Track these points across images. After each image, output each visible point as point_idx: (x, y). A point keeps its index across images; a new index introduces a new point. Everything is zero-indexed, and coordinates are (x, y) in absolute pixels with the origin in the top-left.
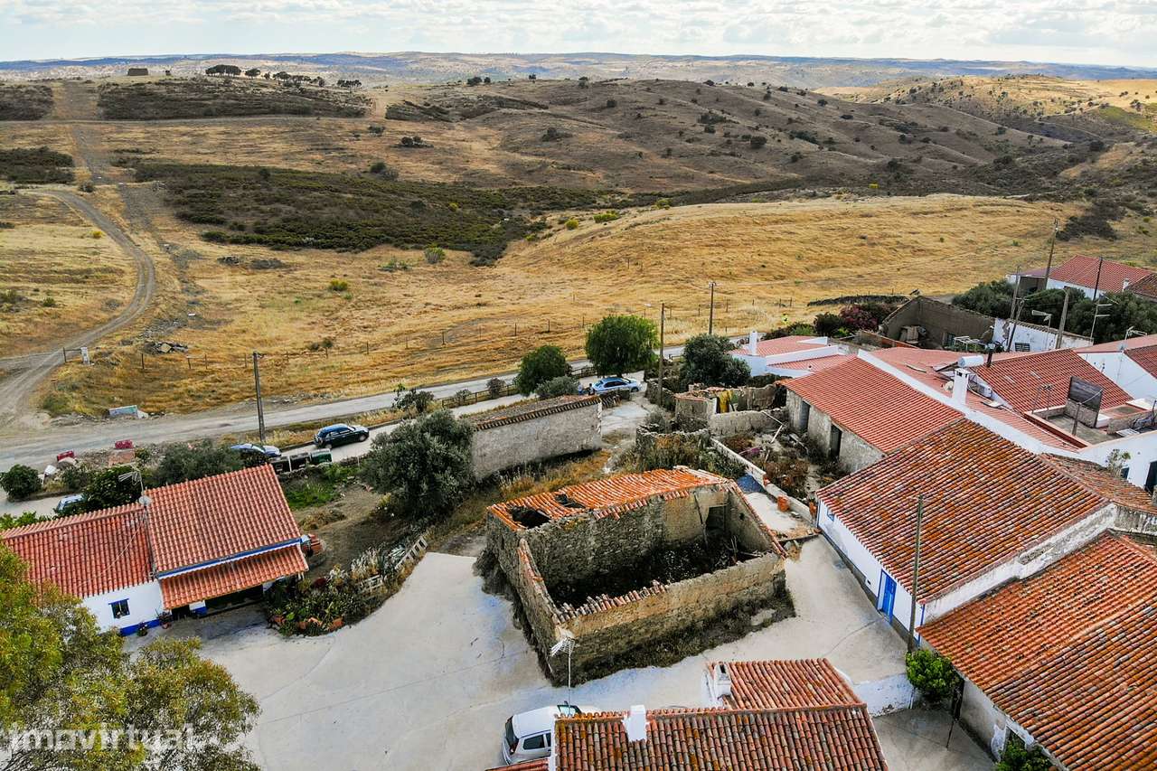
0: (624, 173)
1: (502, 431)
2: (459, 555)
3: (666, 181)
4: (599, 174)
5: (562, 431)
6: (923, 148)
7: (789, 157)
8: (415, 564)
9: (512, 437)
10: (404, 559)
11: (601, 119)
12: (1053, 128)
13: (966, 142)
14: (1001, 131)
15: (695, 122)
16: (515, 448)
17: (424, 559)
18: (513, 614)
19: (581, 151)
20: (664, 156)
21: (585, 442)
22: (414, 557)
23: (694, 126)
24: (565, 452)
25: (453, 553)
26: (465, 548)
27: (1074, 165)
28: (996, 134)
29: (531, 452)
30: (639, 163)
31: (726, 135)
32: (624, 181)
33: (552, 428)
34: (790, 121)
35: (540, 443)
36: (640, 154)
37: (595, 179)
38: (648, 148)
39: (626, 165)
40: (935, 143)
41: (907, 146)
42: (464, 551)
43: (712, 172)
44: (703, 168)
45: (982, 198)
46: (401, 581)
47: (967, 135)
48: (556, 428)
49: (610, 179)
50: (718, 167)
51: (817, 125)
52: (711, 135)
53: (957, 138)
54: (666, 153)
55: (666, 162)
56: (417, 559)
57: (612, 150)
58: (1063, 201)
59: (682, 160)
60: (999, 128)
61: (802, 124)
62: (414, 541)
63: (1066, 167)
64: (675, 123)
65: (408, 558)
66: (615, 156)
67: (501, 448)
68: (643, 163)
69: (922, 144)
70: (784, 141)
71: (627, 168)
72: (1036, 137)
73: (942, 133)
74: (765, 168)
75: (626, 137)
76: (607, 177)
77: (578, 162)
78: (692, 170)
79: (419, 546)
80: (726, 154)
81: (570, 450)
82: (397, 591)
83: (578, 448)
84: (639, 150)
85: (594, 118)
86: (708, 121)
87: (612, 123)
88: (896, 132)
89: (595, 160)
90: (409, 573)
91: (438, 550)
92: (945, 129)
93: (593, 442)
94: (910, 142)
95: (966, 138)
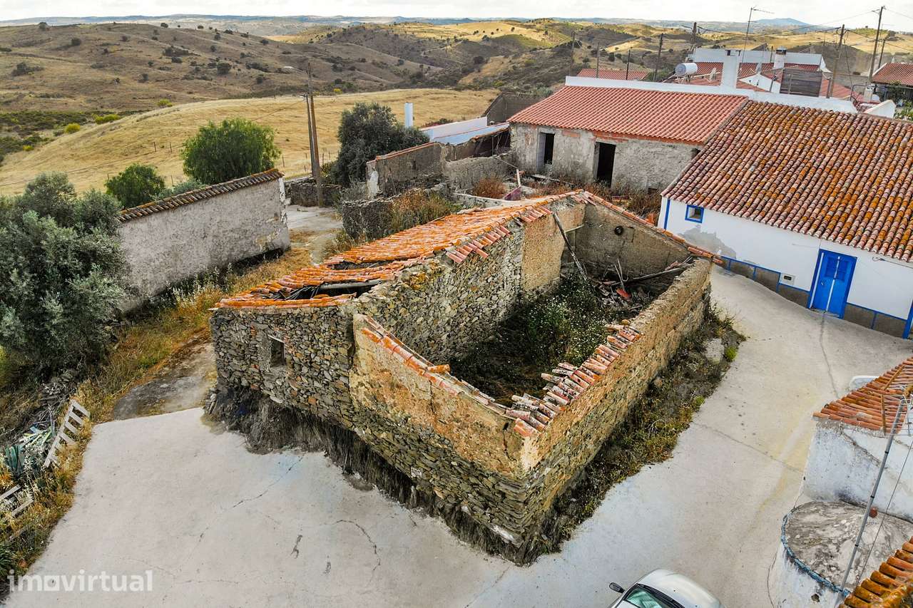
0: (107, 97)
1: (150, 226)
2: (161, 413)
3: (149, 101)
4: (81, 99)
5: (237, 223)
6: (352, 75)
7: (254, 79)
8: (81, 449)
9: (166, 235)
10: (56, 444)
11: (68, 56)
12: (435, 60)
13: (381, 69)
14: (401, 63)
15: (161, 55)
16: (174, 253)
17: (94, 438)
18: (339, 470)
19: (57, 81)
20: (141, 81)
21: (269, 238)
22: (73, 436)
23: (161, 58)
24: (246, 256)
25: (148, 414)
26: (167, 400)
27: (467, 75)
28: (398, 65)
29: (198, 259)
30: (118, 87)
31: (193, 64)
32: (108, 103)
33: (224, 218)
34: (243, 55)
35: (210, 242)
36: (118, 80)
37: (77, 104)
38: (124, 75)
39: (106, 90)
40: (359, 70)
41: (339, 73)
42: (168, 405)
43: (190, 93)
44: (180, 90)
45: (428, 89)
46: (67, 483)
47: (381, 64)
48: (229, 219)
49: (93, 103)
50: (195, 89)
51: (266, 59)
52: (179, 65)
53: (373, 66)
54: (142, 78)
55: (144, 86)
56: (83, 440)
57: (89, 78)
58: (480, 89)
59: (159, 84)
60: (399, 60)
61: (253, 57)
62: (62, 411)
63: (460, 77)
64: (142, 56)
65: (62, 442)
66: (94, 83)
67: (153, 255)
68: (121, 87)
69: (351, 72)
70: (243, 70)
71: (108, 92)
72: (425, 67)
73: (362, 63)
74: (237, 89)
75: (100, 67)
76: (89, 101)
77: (56, 91)
78: (172, 92)
79: (76, 418)
80: (199, 79)
81: (252, 252)
82: (69, 506)
83: (261, 249)
84: (116, 77)
85: (60, 56)
86: (174, 55)
87: (80, 58)
88: (328, 63)
89: (72, 89)
90: (79, 468)
91: (115, 415)
92: (363, 61)
93: (279, 239)
94: (341, 71)
95: (380, 67)
